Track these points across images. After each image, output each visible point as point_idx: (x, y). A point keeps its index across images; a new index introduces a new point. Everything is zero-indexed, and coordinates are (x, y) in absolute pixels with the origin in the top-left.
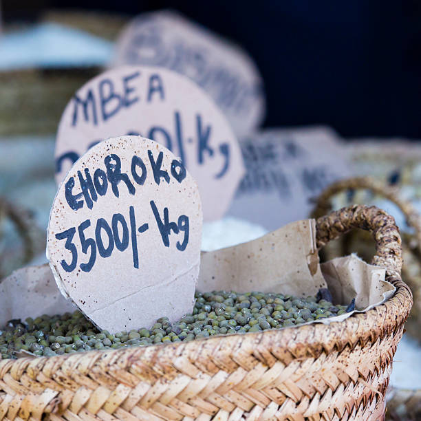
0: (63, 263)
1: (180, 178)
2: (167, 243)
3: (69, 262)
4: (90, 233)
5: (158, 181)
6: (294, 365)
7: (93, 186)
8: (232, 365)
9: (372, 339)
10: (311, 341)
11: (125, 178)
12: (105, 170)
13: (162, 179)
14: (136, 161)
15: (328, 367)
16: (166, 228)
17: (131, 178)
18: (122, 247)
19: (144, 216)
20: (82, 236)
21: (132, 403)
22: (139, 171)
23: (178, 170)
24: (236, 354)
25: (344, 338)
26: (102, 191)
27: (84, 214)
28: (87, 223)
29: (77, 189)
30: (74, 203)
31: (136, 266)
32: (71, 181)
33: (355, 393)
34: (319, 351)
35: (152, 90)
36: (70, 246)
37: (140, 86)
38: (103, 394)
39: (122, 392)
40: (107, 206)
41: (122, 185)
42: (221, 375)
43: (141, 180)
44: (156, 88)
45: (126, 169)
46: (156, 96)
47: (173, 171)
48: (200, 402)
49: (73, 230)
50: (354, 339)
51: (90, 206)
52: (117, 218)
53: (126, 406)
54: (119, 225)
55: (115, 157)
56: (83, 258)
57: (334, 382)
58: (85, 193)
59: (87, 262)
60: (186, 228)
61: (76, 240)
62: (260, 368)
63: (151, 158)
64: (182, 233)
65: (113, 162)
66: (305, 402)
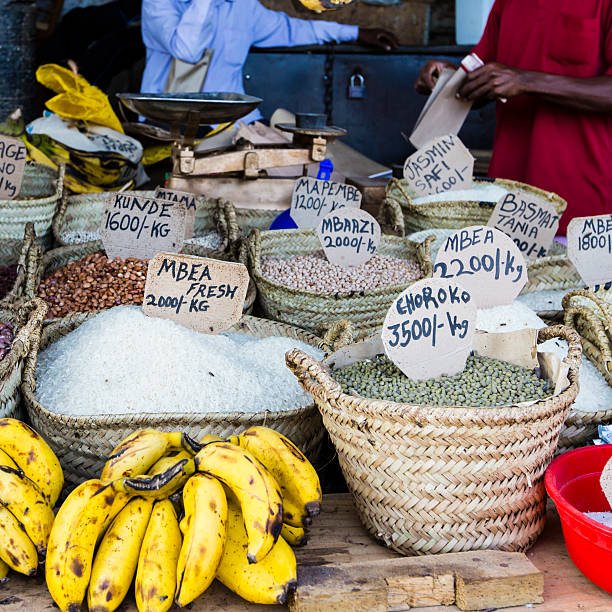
0: (390, 342)
1: (466, 301)
2: (453, 334)
3: (394, 342)
4: (408, 327)
5: (452, 302)
6: (496, 428)
7: (413, 303)
8: (460, 424)
9: (548, 416)
10: (508, 417)
11: (433, 299)
12: (422, 295)
13: (455, 301)
14: (441, 291)
15: (518, 430)
16: (454, 327)
17: (437, 300)
18: (426, 335)
19: (442, 319)
20: (403, 329)
21: (402, 433)
22: (442, 296)
23: (465, 296)
24: (462, 419)
25: (528, 416)
26: (419, 305)
27: (406, 317)
28: (408, 322)
29: (404, 304)
30: (400, 311)
31: (434, 345)
32: (401, 299)
33: (534, 442)
34: (512, 422)
35: (487, 238)
36: (395, 333)
37: (482, 235)
38: (388, 425)
39: (397, 427)
40: (420, 314)
41: (431, 303)
42: (453, 429)
43: (442, 301)
44: (489, 237)
45: (434, 295)
46: (489, 240)
47: (463, 297)
48: (440, 440)
49: (398, 325)
50: (535, 417)
51: (410, 313)
52: (425, 320)
53: (400, 434)
54: (427, 323)
55: (429, 288)
56: (403, 340)
57: (521, 437)
58: (408, 306)
59: (404, 342)
60: (466, 327)
61: (400, 330)
62: (476, 427)
63: (451, 290)
64: (463, 329)
65: (428, 291)
66: (502, 447)
